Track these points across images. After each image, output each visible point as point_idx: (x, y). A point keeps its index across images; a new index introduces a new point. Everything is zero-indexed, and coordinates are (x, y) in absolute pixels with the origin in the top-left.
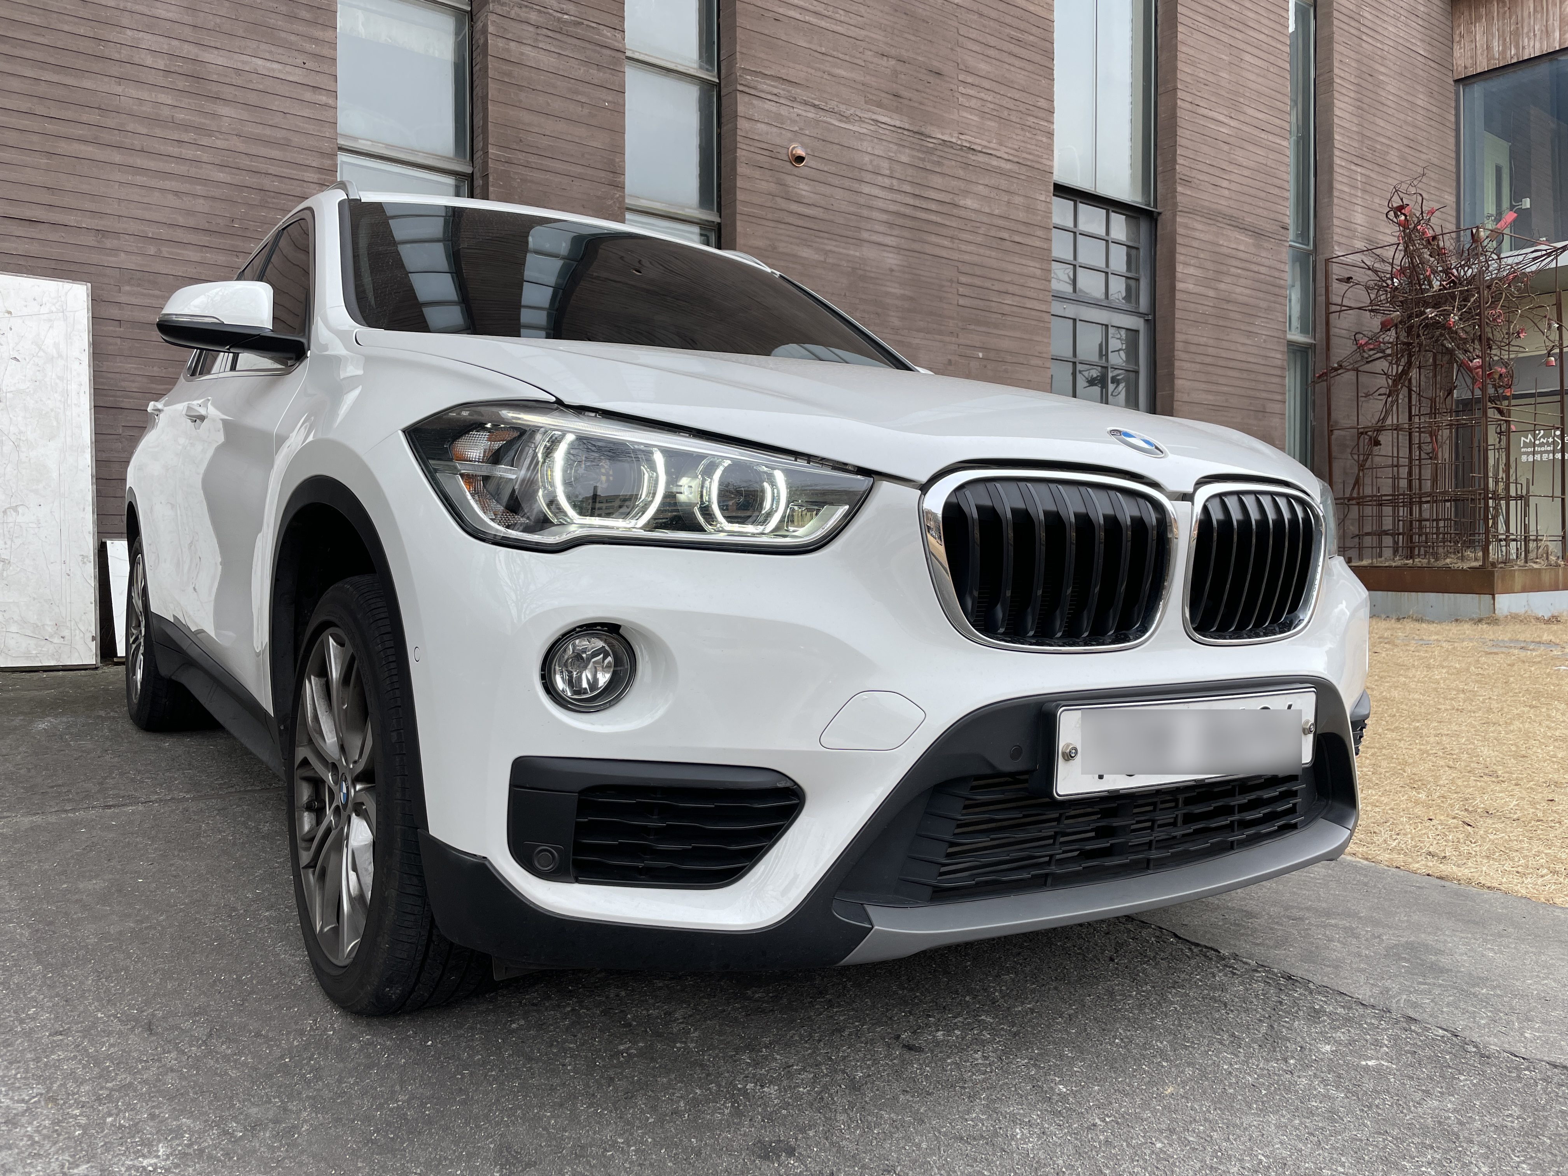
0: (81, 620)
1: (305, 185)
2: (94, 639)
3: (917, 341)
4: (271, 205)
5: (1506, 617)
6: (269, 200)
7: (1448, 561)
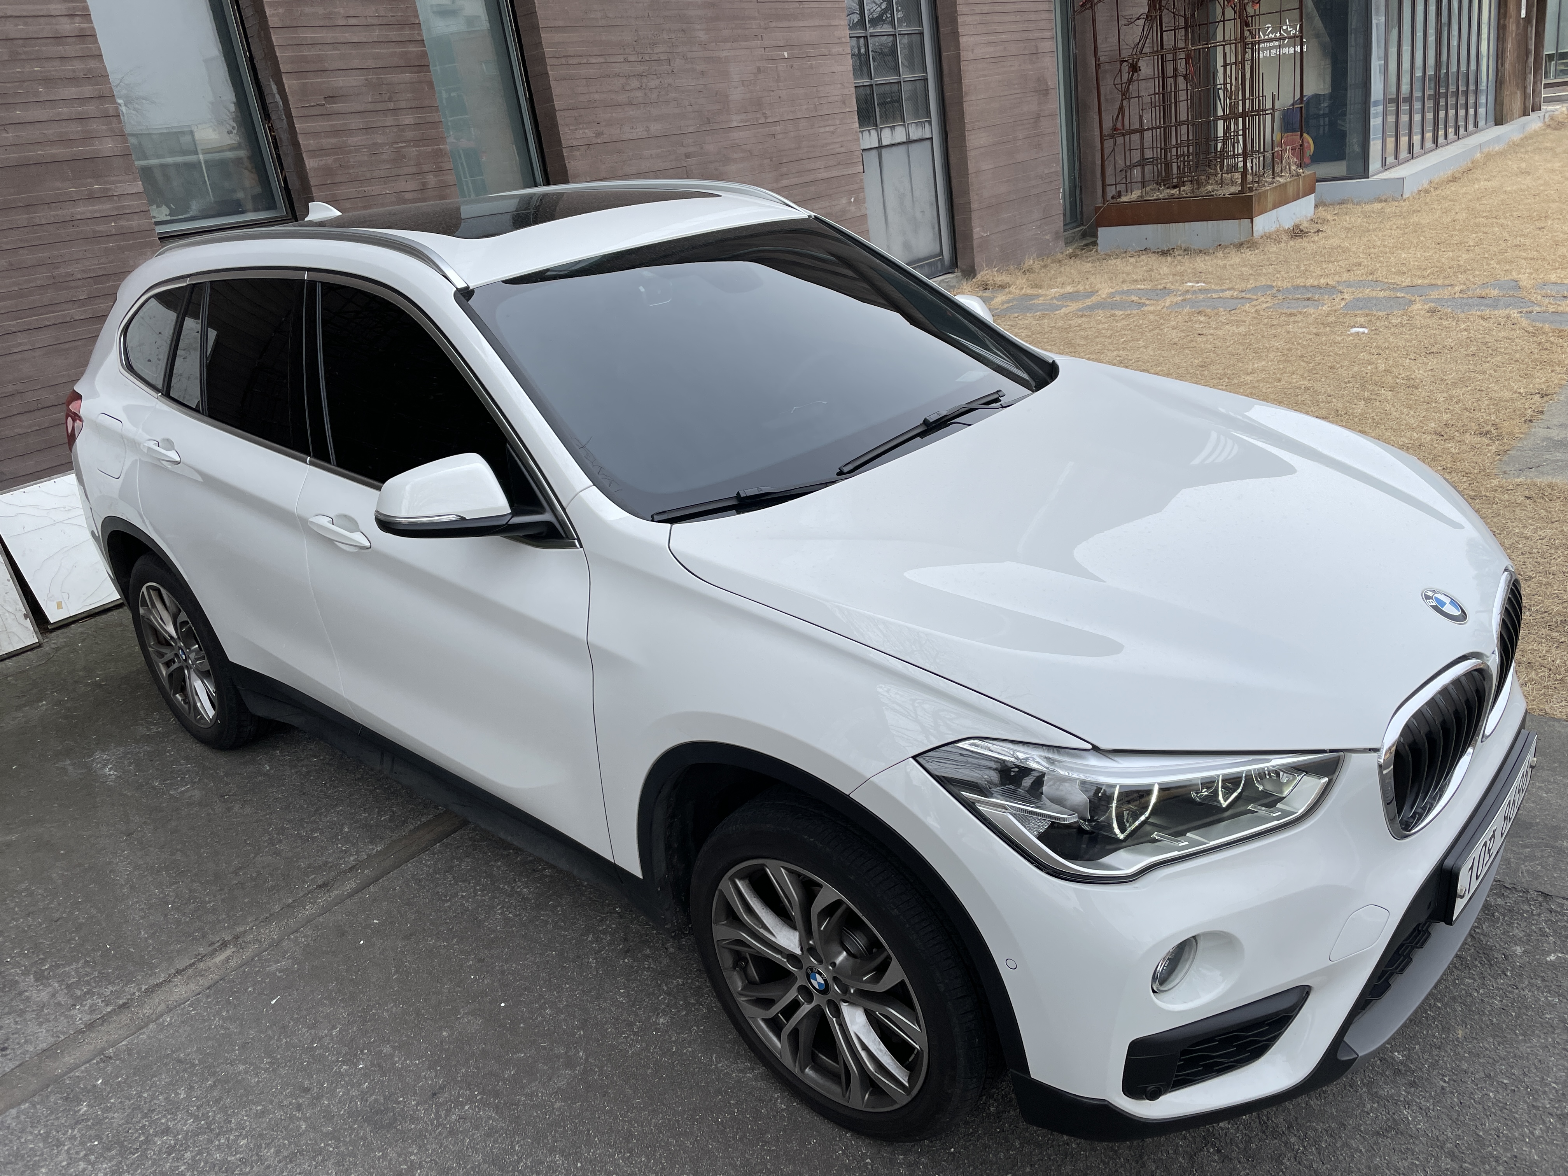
0: (5, 601)
2: (26, 616)
5: (1262, 237)
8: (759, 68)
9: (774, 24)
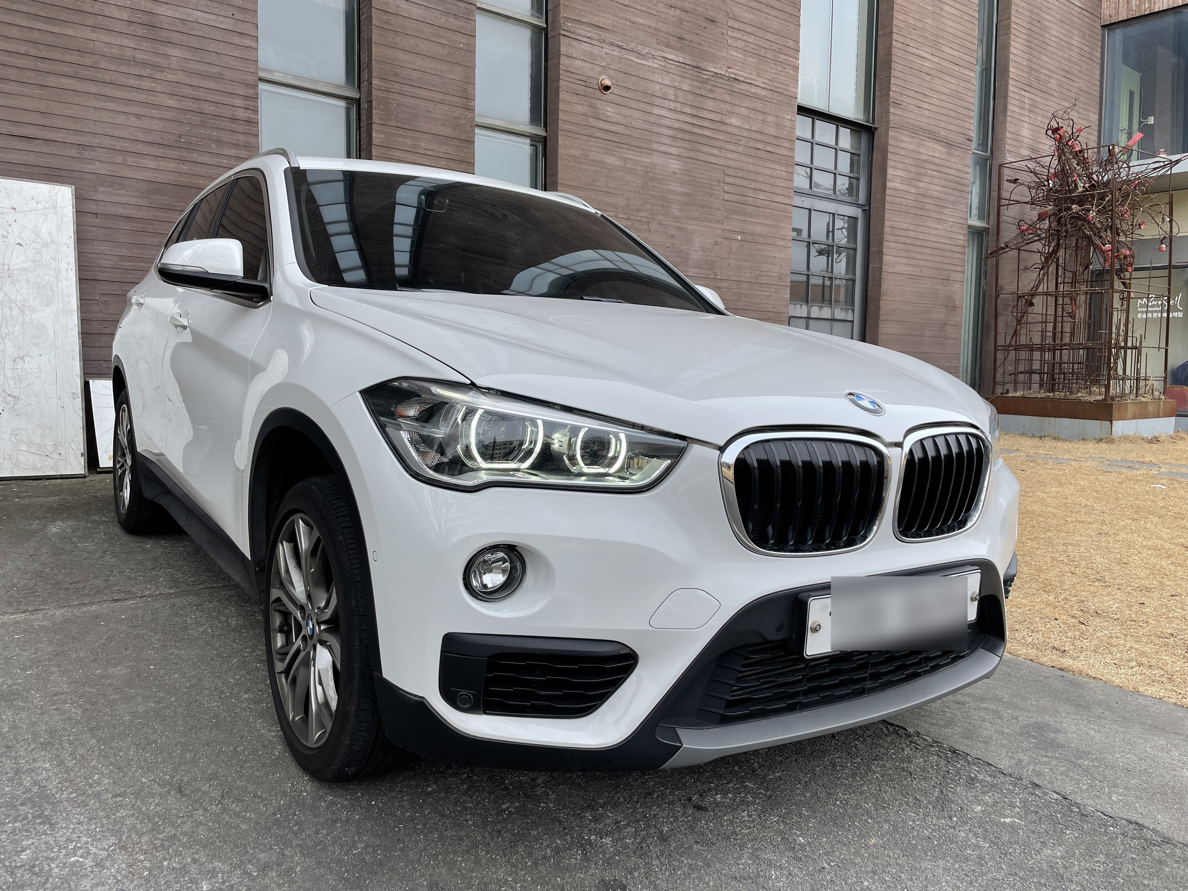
0: (73, 441)
1: (234, 108)
2: (82, 455)
3: (691, 227)
4: (208, 125)
5: (1120, 437)
6: (207, 121)
7: (1079, 394)
8: (716, 242)
9: (734, 216)
